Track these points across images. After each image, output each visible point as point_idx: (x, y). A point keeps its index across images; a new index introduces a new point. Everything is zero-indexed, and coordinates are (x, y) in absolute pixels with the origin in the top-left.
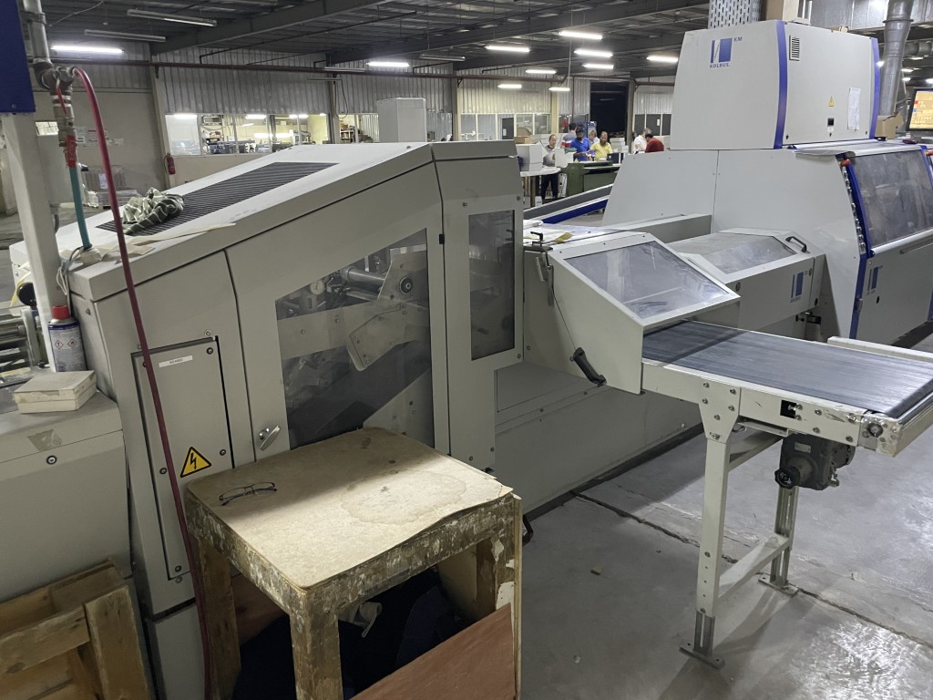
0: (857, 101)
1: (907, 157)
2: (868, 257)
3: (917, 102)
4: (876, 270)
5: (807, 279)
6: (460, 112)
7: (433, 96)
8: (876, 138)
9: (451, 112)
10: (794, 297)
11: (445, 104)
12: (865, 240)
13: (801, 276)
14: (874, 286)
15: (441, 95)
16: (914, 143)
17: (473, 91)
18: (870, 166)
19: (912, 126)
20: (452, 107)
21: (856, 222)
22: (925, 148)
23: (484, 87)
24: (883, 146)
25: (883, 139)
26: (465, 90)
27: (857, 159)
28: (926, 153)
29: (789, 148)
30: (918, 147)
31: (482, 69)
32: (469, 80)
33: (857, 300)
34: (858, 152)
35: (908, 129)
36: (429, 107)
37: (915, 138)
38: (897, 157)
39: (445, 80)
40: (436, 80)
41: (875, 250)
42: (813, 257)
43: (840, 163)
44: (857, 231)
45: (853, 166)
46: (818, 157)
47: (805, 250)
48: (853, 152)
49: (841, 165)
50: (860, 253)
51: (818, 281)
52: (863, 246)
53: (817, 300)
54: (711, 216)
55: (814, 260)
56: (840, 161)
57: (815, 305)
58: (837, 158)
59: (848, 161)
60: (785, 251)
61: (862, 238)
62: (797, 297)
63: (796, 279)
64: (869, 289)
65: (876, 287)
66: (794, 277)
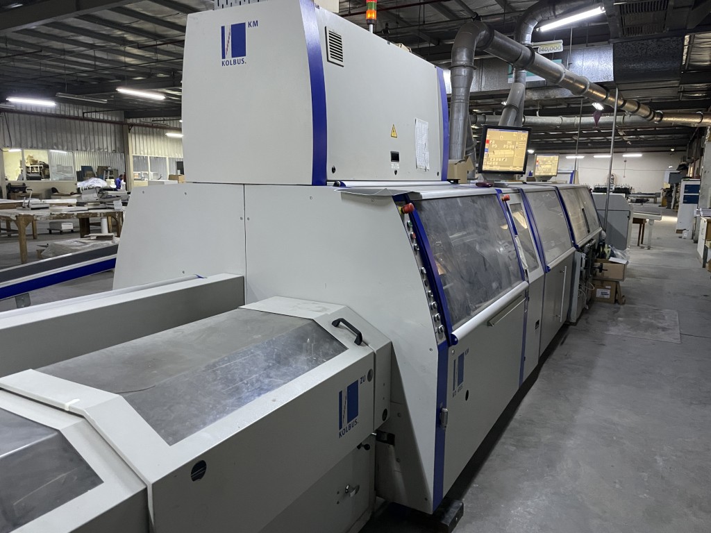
0: (425, 136)
1: (483, 201)
2: (449, 346)
3: (488, 142)
4: (461, 358)
5: (365, 391)
6: (132, 153)
7: (105, 138)
8: (449, 180)
9: (124, 153)
10: (345, 424)
11: (117, 146)
12: (443, 321)
13: (353, 389)
14: (461, 380)
15: (113, 138)
16: (488, 187)
17: (145, 137)
18: (442, 213)
19: (485, 168)
20: (124, 149)
21: (429, 295)
22: (500, 192)
23: (155, 134)
24: (456, 188)
25: (456, 182)
26: (137, 136)
27: (424, 204)
28: (502, 197)
29: (336, 185)
30: (492, 190)
31: (152, 119)
32: (140, 128)
33: (439, 412)
34: (426, 194)
35: (480, 171)
36: (101, 147)
37: (488, 181)
38: (473, 202)
39: (116, 125)
40: (108, 125)
41: (458, 332)
42: (371, 351)
43: (400, 208)
44: (431, 308)
45: (419, 213)
46: (370, 199)
47: (359, 341)
48: (419, 193)
49: (402, 211)
50: (437, 343)
51: (384, 385)
52: (442, 331)
53: (385, 412)
54: (243, 277)
55: (374, 355)
56: (400, 205)
57: (384, 420)
58: (395, 201)
59: (411, 206)
60: (327, 346)
61: (438, 320)
62: (350, 423)
63: (345, 395)
64: (454, 389)
65: (463, 381)
66: (341, 393)
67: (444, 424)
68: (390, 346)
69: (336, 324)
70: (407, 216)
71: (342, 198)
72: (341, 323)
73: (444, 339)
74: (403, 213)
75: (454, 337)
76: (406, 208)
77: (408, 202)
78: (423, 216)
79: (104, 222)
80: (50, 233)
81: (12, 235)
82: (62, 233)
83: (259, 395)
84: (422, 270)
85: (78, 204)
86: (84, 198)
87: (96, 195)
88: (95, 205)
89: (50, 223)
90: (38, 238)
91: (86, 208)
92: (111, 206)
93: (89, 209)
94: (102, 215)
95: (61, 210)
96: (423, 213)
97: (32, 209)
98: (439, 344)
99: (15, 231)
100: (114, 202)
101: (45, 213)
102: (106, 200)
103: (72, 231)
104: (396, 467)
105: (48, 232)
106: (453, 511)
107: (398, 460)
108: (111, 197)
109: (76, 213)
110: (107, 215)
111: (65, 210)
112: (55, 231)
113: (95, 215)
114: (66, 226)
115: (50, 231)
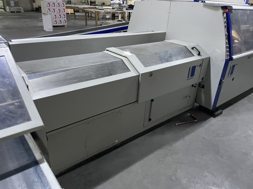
2: (230, 60)
4: (234, 66)
5: (197, 70)
8: (249, 4)
10: (190, 77)
12: (230, 52)
13: (194, 68)
14: (232, 73)
18: (240, 15)
21: (226, 42)
24: (251, 7)
25: (252, 5)
27: (233, 11)
29: (202, 2)
33: (221, 81)
34: (234, 7)
42: (202, 58)
43: (223, 11)
44: (226, 47)
45: (230, 14)
46: (213, 7)
47: (199, 54)
48: (232, 6)
49: (223, 12)
50: (225, 58)
51: (204, 70)
52: (228, 55)
53: (203, 78)
54: (166, 33)
55: (203, 60)
56: (223, 10)
57: (202, 80)
58: (222, 8)
59: (227, 11)
60: (188, 54)
61: (228, 51)
62: (191, 77)
63: (191, 69)
64: (228, 75)
65: (232, 74)
66: (190, 68)
67: (222, 84)
68: (209, 58)
69: (193, 48)
70: (225, 14)
71: (203, 6)
72: (194, 48)
73: (229, 58)
74: (224, 13)
75: (233, 58)
76: (225, 11)
77: (227, 9)
78: (231, 15)
79: (120, 16)
80: (103, 19)
81: (92, 18)
82: (106, 19)
83: (167, 62)
84: (226, 34)
85: (113, 9)
86: (115, 6)
87: (118, 5)
88: (117, 9)
89: (103, 15)
90: (100, 20)
91: (115, 10)
92: (122, 10)
93: (116, 11)
94: (119, 13)
95: (108, 10)
96: (232, 14)
97: (99, 9)
98: (226, 59)
99: (93, 17)
100: (124, 9)
101: (103, 11)
102: (121, 8)
103: (109, 19)
104: (203, 95)
105: (102, 18)
106: (219, 112)
107: (204, 93)
108: (123, 6)
109: (112, 12)
110: (121, 13)
111: (109, 10)
112: (104, 18)
113: (117, 13)
114: (108, 17)
115: (103, 18)
